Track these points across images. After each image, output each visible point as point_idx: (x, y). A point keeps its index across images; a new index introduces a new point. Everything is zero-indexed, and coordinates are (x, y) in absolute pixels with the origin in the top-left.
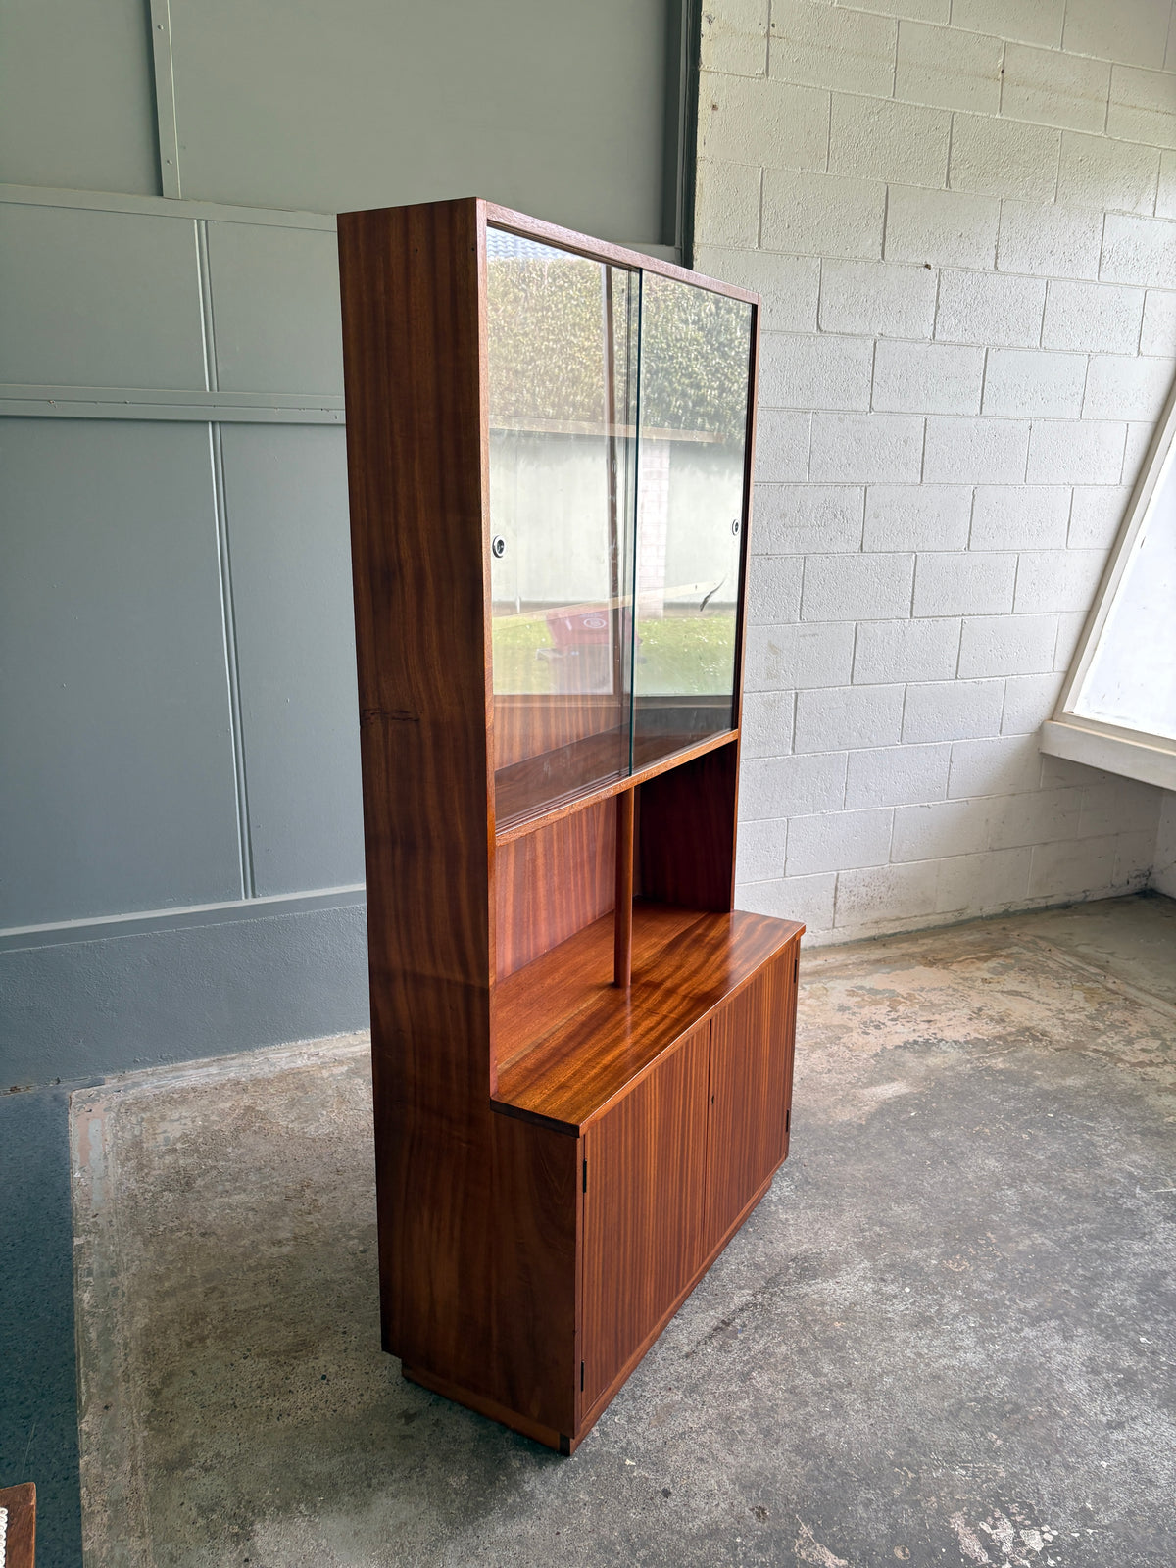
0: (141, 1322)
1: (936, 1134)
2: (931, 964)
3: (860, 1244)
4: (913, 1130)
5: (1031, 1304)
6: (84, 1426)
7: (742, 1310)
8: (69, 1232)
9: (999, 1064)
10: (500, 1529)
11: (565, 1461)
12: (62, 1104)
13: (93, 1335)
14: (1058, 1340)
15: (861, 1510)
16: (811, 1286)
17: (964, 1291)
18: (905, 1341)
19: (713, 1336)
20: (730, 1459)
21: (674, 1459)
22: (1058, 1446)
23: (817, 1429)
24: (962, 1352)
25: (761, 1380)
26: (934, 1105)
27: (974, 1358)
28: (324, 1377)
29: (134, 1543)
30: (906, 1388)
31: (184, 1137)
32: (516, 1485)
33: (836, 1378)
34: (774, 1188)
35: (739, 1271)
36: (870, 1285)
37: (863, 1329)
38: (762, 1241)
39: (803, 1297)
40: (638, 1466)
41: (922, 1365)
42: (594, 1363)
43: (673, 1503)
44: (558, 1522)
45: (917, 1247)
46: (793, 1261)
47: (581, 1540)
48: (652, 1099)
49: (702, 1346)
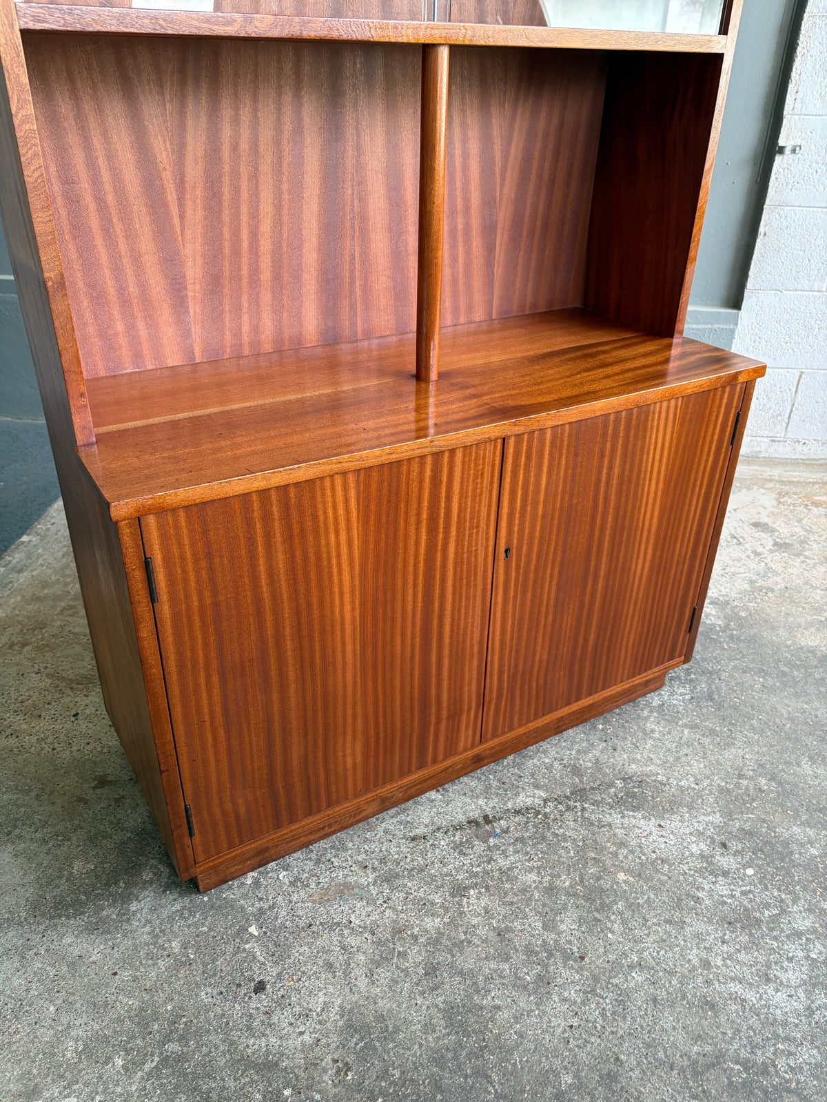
3: (721, 790)
7: (517, 812)
8: (25, 528)
10: (69, 940)
11: (194, 896)
16: (623, 817)
18: (699, 937)
19: (461, 828)
20: (363, 983)
21: (302, 950)
23: (496, 996)
24: (772, 986)
25: (475, 902)
27: (783, 1003)
28: (76, 715)
30: (655, 1000)
32: (126, 898)
33: (570, 942)
34: (665, 691)
35: (550, 767)
36: (702, 846)
37: (652, 896)
38: (604, 744)
39: (603, 826)
40: (258, 938)
41: (701, 978)
42: (217, 811)
43: (258, 1003)
44: (127, 961)
45: (802, 824)
46: (624, 779)
47: (130, 995)
48: (341, 512)
49: (440, 835)
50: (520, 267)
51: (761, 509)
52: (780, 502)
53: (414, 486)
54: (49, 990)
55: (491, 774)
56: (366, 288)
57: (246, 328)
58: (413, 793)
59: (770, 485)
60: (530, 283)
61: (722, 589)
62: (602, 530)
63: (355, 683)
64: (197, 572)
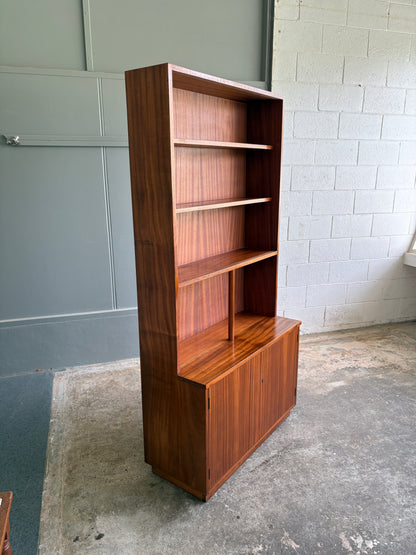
1: (353, 400)
2: (359, 340)
3: (319, 437)
4: (345, 398)
5: (380, 462)
6: (46, 481)
7: (273, 457)
8: (49, 417)
9: (380, 376)
10: (179, 525)
11: (204, 504)
12: (52, 376)
13: (53, 451)
14: (389, 475)
15: (307, 529)
16: (299, 450)
17: (356, 456)
18: (332, 472)
19: (262, 465)
20: (263, 508)
21: (242, 506)
22: (384, 512)
23: (295, 500)
24: (352, 477)
26: (354, 390)
27: (356, 479)
30: (330, 488)
31: (90, 389)
33: (304, 483)
34: (291, 416)
35: (274, 444)
36: (321, 451)
37: (317, 466)
38: (284, 434)
39: (296, 454)
40: (229, 507)
41: (337, 480)
42: (214, 470)
43: (239, 521)
44: (199, 524)
45: (341, 439)
46: (294, 441)
47: (206, 531)
48: (237, 379)
49: (258, 469)
54: (184, 538)
55: (260, 450)
58: (244, 460)
63: (238, 425)
64: (216, 400)
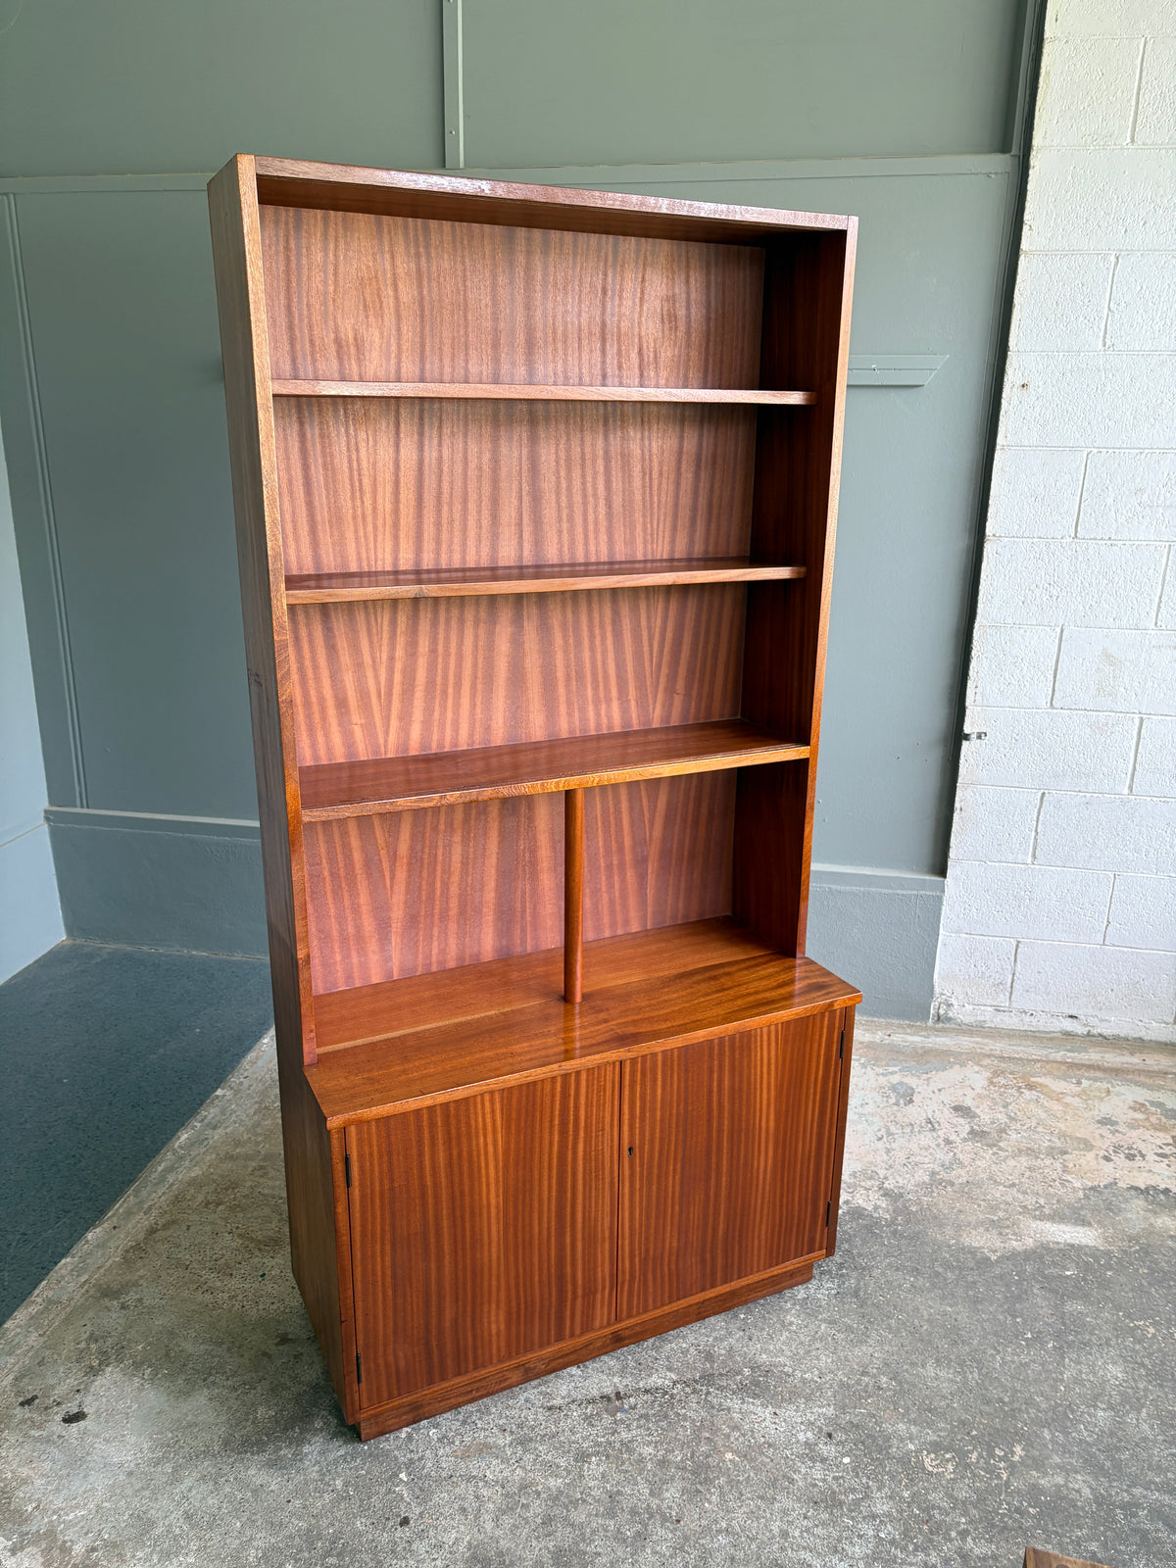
0: (197, 1172)
1: (1075, 1307)
3: (842, 1385)
4: (1051, 1291)
6: (90, 1236)
7: (647, 1391)
13: (160, 1169)
16: (743, 1403)
17: (913, 1495)
18: (785, 1512)
19: (594, 1402)
20: (489, 1526)
21: (442, 1496)
23: (598, 1545)
24: (838, 1556)
25: (595, 1467)
26: (1109, 1273)
28: (263, 1275)
29: (34, 1336)
30: (733, 1559)
32: (300, 1442)
33: (670, 1508)
34: (813, 1285)
35: (685, 1352)
36: (809, 1434)
37: (752, 1474)
38: (741, 1333)
39: (723, 1410)
40: (407, 1483)
41: (777, 1545)
42: (381, 1361)
43: (401, 1533)
44: (299, 1492)
45: (909, 1421)
46: (752, 1368)
47: (300, 1519)
48: (489, 1120)
49: (573, 1407)
50: (670, 889)
51: (968, 1092)
52: (992, 1083)
53: (547, 1100)
54: (236, 1510)
55: (629, 1355)
56: (535, 916)
57: (435, 951)
58: (555, 1366)
59: (987, 1061)
60: (681, 900)
61: (900, 1180)
62: (720, 1131)
63: (498, 1258)
64: (380, 1165)
